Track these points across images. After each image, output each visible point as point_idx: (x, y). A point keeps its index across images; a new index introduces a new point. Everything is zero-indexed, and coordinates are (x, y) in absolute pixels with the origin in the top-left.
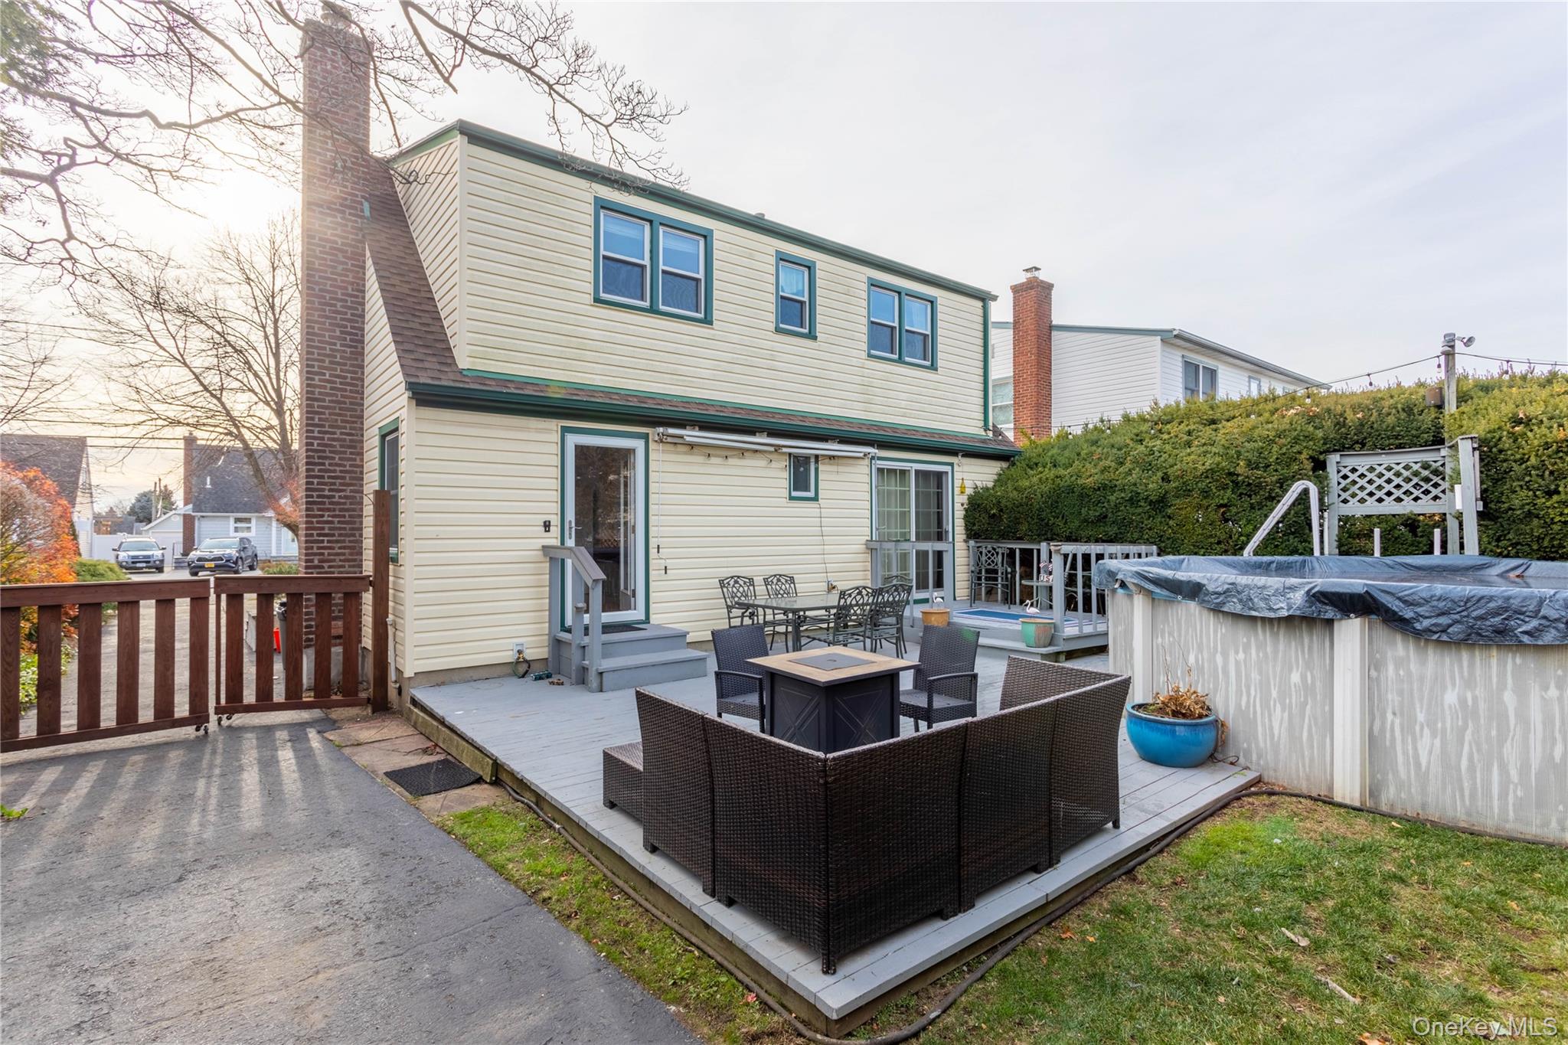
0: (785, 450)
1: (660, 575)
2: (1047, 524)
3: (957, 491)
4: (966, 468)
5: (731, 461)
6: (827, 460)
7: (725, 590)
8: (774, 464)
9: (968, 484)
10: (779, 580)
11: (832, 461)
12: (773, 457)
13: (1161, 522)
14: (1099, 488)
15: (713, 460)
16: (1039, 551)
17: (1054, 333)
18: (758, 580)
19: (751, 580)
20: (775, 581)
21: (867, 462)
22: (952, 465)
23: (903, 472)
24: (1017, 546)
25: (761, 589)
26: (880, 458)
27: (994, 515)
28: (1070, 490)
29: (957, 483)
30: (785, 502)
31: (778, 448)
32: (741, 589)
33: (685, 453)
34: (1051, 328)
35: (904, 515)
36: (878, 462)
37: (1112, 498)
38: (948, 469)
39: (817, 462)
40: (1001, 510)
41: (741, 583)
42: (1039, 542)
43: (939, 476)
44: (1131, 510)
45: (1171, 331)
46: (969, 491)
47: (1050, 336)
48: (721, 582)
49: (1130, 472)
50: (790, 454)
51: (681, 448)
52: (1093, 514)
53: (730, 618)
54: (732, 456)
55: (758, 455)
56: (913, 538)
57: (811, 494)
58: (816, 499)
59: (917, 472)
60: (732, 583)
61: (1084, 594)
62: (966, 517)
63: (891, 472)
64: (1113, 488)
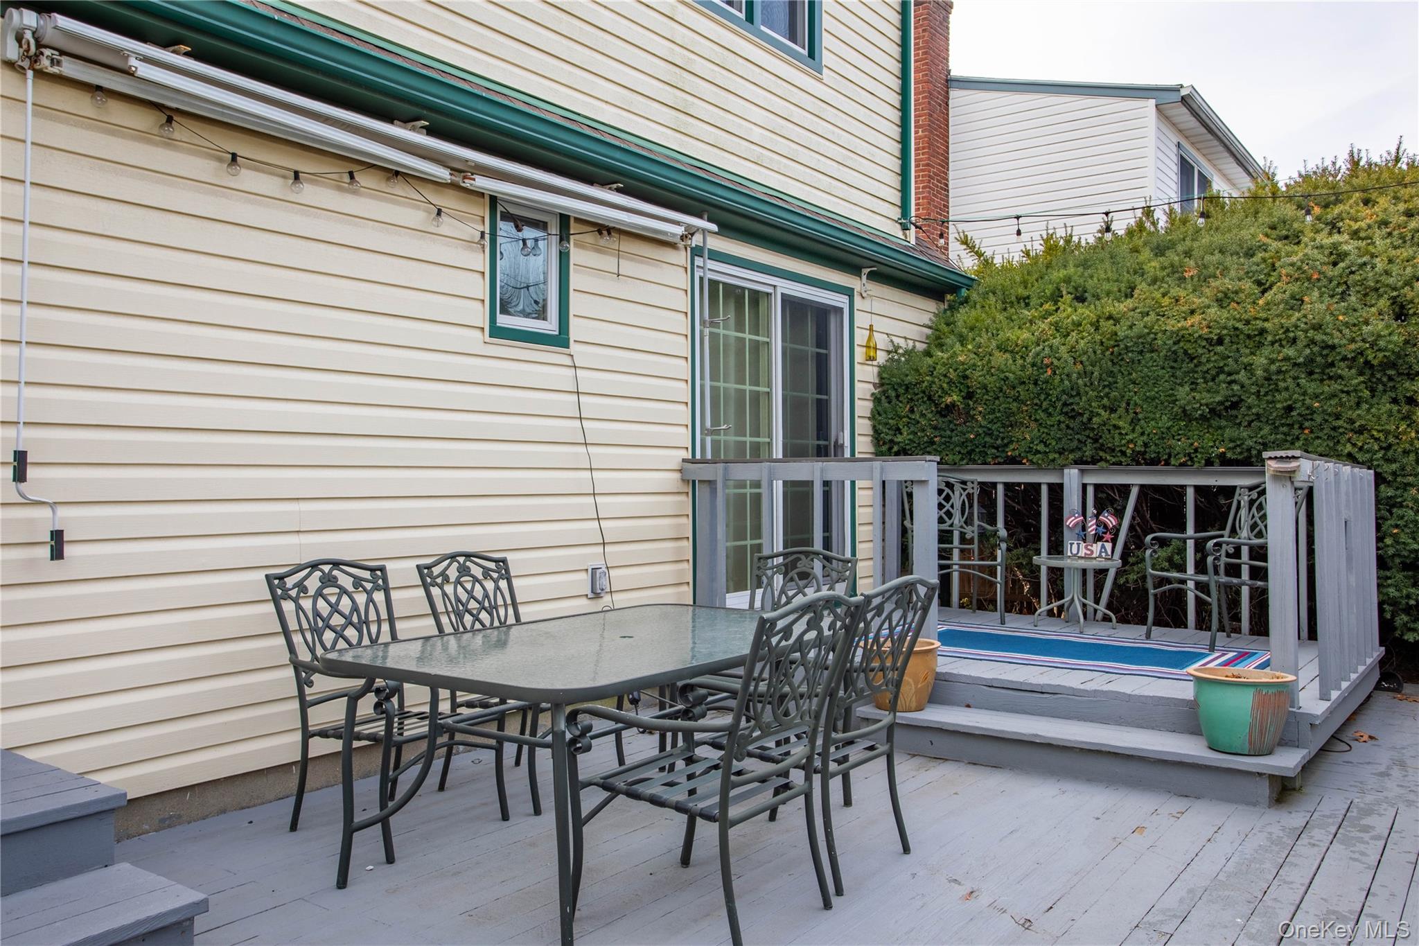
0: (481, 182)
1: (31, 563)
2: (1086, 426)
3: (860, 354)
4: (878, 306)
5: (310, 193)
6: (589, 238)
7: (288, 606)
8: (448, 226)
9: (881, 341)
10: (464, 571)
11: (605, 241)
12: (447, 201)
13: (1390, 414)
14: (1220, 341)
15: (248, 179)
16: (1057, 491)
17: (953, 94)
18: (402, 572)
19: (378, 572)
20: (453, 573)
21: (681, 257)
22: (849, 292)
23: (757, 298)
24: (1001, 478)
25: (409, 598)
26: (716, 256)
27: (951, 408)
28: (1146, 345)
29: (861, 337)
30: (476, 340)
31: (461, 169)
32: (345, 605)
33: (142, 136)
34: (949, 82)
35: (759, 401)
36: (711, 264)
37: (1260, 360)
38: (840, 300)
39: (564, 236)
40: (970, 396)
41: (346, 582)
42: (1062, 468)
43: (823, 314)
44: (1312, 387)
45: (1177, 89)
46: (882, 358)
47: (947, 93)
48: (276, 583)
49: (1297, 301)
50: (494, 200)
51: (120, 114)
52: (1206, 398)
53: (304, 705)
54: (316, 178)
55: (400, 188)
56: (778, 452)
57: (549, 326)
58: (560, 340)
59: (788, 301)
60: (313, 583)
61: (1253, 590)
62: (875, 416)
63: (734, 294)
64: (1258, 338)
